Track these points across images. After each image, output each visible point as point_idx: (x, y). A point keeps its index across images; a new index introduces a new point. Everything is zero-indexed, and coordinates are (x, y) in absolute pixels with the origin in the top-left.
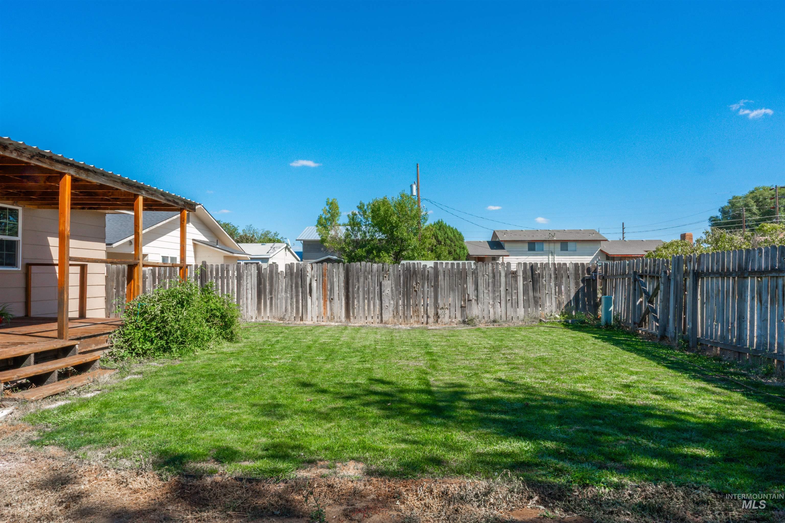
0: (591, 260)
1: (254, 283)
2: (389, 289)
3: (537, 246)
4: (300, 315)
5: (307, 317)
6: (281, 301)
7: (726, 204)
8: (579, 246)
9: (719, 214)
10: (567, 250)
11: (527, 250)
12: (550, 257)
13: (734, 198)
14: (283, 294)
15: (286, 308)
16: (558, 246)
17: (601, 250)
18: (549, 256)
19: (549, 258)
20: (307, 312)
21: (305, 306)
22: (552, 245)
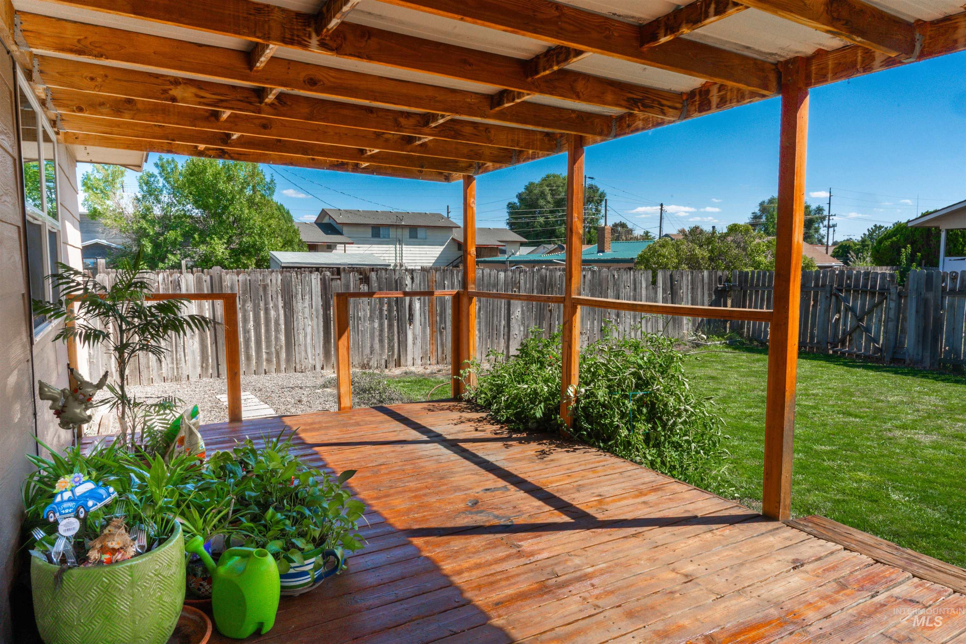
0: (442, 250)
1: (317, 305)
2: (519, 310)
3: (382, 231)
4: (396, 356)
5: (406, 360)
6: (363, 336)
7: (523, 190)
8: (429, 233)
9: (516, 200)
10: (416, 237)
11: (370, 236)
12: (398, 246)
13: (531, 184)
14: (367, 324)
15: (372, 347)
16: (407, 232)
17: (453, 239)
18: (396, 245)
19: (396, 248)
20: (406, 350)
21: (403, 343)
22: (399, 231)
